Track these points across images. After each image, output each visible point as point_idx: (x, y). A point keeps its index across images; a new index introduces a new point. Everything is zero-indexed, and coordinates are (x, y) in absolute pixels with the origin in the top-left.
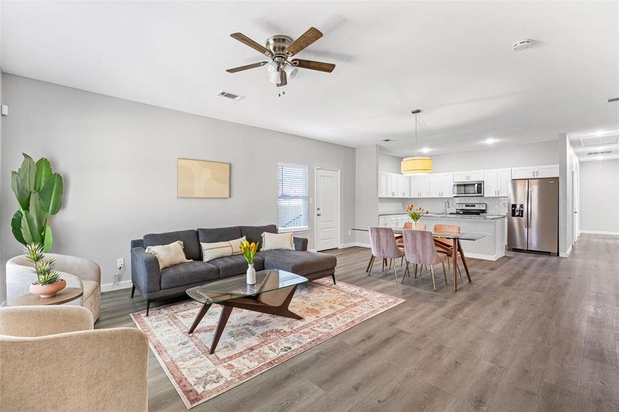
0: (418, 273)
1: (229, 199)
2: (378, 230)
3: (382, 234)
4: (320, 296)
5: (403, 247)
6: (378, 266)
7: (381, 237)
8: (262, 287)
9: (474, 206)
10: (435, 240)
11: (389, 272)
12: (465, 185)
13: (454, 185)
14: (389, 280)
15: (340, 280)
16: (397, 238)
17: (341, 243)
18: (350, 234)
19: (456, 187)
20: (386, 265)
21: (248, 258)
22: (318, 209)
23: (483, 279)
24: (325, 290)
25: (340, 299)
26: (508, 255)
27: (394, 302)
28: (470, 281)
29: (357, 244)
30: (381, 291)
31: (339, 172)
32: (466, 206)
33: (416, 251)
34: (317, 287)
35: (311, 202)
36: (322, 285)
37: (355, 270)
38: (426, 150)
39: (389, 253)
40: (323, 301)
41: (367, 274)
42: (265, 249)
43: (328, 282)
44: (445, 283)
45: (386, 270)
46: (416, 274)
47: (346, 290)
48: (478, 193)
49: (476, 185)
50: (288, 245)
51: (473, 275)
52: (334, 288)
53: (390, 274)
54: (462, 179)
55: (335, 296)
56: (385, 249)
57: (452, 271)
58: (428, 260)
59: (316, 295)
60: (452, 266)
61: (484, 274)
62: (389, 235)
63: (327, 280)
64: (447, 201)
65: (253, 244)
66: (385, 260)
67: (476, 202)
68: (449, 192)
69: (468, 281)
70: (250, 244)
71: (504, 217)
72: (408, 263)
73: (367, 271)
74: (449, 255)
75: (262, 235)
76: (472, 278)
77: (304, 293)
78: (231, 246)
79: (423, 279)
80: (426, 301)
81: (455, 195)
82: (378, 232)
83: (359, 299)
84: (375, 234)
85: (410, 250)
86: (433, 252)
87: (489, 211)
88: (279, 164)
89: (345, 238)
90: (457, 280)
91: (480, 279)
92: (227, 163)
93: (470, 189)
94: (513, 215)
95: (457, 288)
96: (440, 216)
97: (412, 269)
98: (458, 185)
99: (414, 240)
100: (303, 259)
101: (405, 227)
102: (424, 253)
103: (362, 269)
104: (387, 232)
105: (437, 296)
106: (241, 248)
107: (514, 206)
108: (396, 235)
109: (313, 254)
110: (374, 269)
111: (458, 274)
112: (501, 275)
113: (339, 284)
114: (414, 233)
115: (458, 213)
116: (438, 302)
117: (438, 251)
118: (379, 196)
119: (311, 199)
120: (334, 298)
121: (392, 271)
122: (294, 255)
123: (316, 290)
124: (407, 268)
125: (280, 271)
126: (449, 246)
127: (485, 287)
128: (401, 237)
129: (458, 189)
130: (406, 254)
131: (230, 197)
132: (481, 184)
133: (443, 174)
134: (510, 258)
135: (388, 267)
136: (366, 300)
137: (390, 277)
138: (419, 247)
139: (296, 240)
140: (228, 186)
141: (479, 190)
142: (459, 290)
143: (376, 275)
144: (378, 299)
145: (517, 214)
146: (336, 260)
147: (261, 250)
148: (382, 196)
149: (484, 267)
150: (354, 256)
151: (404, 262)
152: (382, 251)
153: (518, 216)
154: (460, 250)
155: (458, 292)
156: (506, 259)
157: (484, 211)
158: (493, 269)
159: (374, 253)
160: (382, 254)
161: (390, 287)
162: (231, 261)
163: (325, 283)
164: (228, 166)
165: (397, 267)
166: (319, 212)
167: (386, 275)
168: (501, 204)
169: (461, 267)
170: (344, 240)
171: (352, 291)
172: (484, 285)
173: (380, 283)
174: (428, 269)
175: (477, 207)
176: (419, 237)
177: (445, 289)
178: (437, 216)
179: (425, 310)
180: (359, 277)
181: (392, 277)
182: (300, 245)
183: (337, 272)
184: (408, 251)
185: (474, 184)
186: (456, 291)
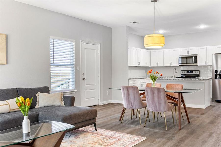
0: (156, 120)
1: (7, 66)
2: (127, 88)
3: (131, 91)
4: (85, 140)
5: (145, 101)
6: (128, 115)
7: (130, 94)
8: (37, 134)
9: (192, 72)
10: (167, 95)
11: (136, 119)
12: (187, 58)
13: (179, 57)
14: (136, 125)
15: (100, 128)
16: (141, 94)
17: (101, 101)
18: (107, 94)
19: (181, 59)
20: (134, 115)
21: (24, 111)
22: (83, 74)
23: (197, 120)
24: (89, 135)
25: (100, 141)
26: (212, 105)
27: (139, 140)
28: (189, 122)
29: (113, 101)
30: (130, 133)
31: (99, 45)
32: (187, 72)
33: (154, 102)
34: (82, 133)
35: (77, 69)
36: (86, 132)
37: (111, 120)
38: (161, 32)
39: (136, 106)
40: (86, 144)
41: (120, 122)
42: (39, 107)
43: (90, 129)
44: (173, 125)
45: (134, 118)
46: (154, 120)
47: (104, 134)
48: (195, 63)
49: (194, 57)
50: (59, 102)
51: (191, 119)
52: (96, 134)
53: (136, 121)
54: (185, 53)
55: (96, 139)
56: (132, 102)
57: (178, 116)
58: (162, 109)
59: (81, 140)
60: (178, 113)
61: (198, 117)
62: (135, 91)
63: (90, 128)
64: (175, 69)
65: (28, 99)
66: (133, 110)
67: (193, 69)
68: (176, 63)
69: (188, 122)
70: (25, 99)
71: (210, 79)
72: (148, 112)
73: (120, 120)
74: (176, 105)
75: (37, 95)
76: (190, 121)
77: (72, 138)
78: (9, 104)
79: (159, 123)
80: (161, 137)
81: (180, 65)
82: (128, 90)
83: (114, 140)
84: (126, 92)
85: (150, 102)
86: (165, 103)
87: (201, 75)
88: (51, 37)
89: (104, 97)
90: (181, 122)
91: (195, 121)
92: (4, 34)
93: (190, 60)
94: (216, 78)
95: (181, 127)
96: (170, 79)
97: (151, 117)
98: (182, 58)
99: (153, 94)
100: (71, 112)
101: (147, 86)
102: (159, 103)
103: (116, 118)
104: (134, 90)
105: (168, 133)
106: (17, 103)
107: (216, 72)
108: (140, 92)
109: (79, 108)
110: (125, 118)
111: (182, 118)
112: (208, 118)
113: (99, 130)
114: (152, 90)
115: (182, 77)
116: (169, 138)
117: (169, 103)
118: (129, 65)
119: (77, 67)
120: (95, 140)
121: (138, 119)
122: (64, 109)
123: (81, 136)
124: (148, 115)
125: (52, 121)
126: (176, 99)
127: (198, 126)
128: (144, 93)
129: (182, 60)
130: (147, 105)
131: (7, 63)
132: (196, 57)
133: (172, 49)
134: (213, 106)
135: (135, 116)
136: (119, 140)
137: (136, 123)
138: (156, 99)
139: (65, 98)
140: (5, 54)
141: (196, 61)
142: (182, 128)
143: (126, 122)
144: (128, 138)
145: (218, 77)
146: (97, 112)
147: (36, 107)
148: (131, 65)
149: (198, 113)
150: (111, 110)
151: (146, 112)
152: (131, 104)
153: (219, 78)
154: (183, 101)
155: (181, 131)
156: (211, 107)
157: (198, 76)
158: (203, 114)
159: (125, 106)
160: (130, 106)
161: (136, 130)
162: (8, 117)
163: (89, 130)
164: (5, 37)
165: (141, 116)
166: (83, 77)
167: (134, 122)
168: (209, 70)
169: (184, 114)
170: (103, 99)
171: (109, 134)
172: (198, 124)
173: (129, 128)
174: (163, 116)
175: (194, 73)
176: (156, 92)
177: (173, 129)
178: (168, 79)
179: (160, 143)
180: (114, 124)
181: (138, 122)
182: (69, 102)
183: (98, 121)
184: (149, 103)
185: (192, 57)
186: (180, 129)
